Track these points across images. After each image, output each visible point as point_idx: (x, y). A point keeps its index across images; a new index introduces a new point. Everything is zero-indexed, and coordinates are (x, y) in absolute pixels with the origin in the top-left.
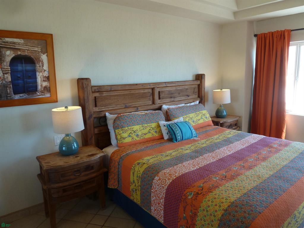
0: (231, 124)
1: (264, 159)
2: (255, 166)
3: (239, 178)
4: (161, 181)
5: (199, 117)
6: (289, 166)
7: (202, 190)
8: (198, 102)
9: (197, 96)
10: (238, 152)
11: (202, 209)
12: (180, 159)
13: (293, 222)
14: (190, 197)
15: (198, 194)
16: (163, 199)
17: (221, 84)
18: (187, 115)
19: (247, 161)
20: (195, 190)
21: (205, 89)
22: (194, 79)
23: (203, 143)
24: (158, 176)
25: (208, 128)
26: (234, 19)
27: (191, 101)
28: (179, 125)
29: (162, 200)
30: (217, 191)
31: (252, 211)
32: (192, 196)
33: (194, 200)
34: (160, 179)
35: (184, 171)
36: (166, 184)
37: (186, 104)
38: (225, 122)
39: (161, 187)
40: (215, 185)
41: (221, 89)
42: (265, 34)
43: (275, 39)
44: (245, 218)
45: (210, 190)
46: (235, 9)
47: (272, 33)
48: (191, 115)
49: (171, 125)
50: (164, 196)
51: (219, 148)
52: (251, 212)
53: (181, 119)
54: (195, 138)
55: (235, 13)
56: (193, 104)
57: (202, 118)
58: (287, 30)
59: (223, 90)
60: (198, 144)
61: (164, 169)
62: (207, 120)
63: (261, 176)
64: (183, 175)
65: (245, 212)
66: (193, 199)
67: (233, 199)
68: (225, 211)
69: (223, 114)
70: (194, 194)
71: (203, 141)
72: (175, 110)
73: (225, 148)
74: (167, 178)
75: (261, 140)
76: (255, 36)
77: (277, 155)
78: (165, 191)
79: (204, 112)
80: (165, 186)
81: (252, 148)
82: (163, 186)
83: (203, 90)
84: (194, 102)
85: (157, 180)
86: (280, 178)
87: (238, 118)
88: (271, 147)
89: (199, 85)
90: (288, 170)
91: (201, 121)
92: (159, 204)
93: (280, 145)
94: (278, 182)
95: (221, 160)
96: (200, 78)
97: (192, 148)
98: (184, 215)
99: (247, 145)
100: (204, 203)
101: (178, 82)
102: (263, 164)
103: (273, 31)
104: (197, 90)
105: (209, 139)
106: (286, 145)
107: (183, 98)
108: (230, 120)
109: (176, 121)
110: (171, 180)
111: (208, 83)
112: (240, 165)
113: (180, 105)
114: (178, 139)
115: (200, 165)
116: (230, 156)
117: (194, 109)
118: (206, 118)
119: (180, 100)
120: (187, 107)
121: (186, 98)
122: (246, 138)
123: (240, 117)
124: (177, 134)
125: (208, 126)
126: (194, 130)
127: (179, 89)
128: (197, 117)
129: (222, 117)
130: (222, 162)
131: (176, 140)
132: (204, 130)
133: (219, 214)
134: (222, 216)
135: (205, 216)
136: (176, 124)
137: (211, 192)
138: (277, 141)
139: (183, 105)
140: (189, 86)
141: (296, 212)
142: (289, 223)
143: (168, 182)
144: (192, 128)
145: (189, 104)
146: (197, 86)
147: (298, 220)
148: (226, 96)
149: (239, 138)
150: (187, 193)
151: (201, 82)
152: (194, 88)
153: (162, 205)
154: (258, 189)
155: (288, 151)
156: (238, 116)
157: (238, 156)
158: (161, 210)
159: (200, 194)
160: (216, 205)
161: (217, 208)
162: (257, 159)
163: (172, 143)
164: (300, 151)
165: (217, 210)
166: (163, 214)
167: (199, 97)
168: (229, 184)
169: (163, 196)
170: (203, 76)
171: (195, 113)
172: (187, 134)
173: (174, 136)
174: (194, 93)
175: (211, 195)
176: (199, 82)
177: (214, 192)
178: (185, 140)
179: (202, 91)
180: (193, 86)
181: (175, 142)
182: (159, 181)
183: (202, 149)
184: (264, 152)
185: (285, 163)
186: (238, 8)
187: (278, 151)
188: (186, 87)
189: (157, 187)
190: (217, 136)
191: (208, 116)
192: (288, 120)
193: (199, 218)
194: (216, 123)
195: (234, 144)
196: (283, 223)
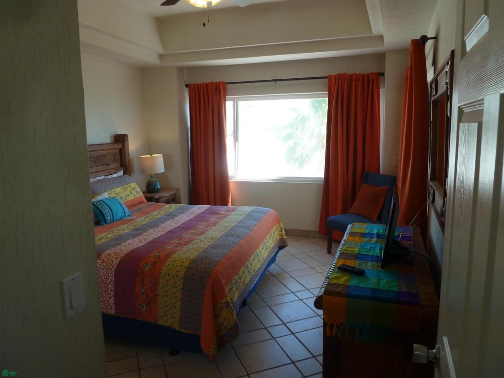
0: (168, 199)
1: (214, 225)
2: (206, 231)
3: (194, 242)
4: (106, 263)
5: (128, 192)
6: (238, 226)
7: (159, 258)
8: (122, 173)
9: (119, 164)
10: (186, 223)
11: (163, 275)
12: (121, 239)
13: (246, 272)
14: (147, 268)
15: (155, 262)
16: (112, 283)
17: (149, 148)
18: (112, 191)
19: (197, 228)
20: (151, 260)
21: (129, 154)
22: (113, 141)
23: (141, 221)
24: (99, 259)
25: (141, 206)
26: (160, 63)
27: (112, 171)
28: (106, 202)
29: (110, 286)
30: (175, 255)
31: (211, 261)
32: (149, 266)
33: (153, 269)
34: (104, 262)
35: (131, 248)
36: (114, 264)
37: (106, 176)
38: (161, 197)
39: (108, 270)
40: (172, 251)
41: (151, 155)
42: (198, 85)
43: (210, 92)
44: (206, 268)
45: (168, 256)
46: (161, 51)
47: (206, 85)
48: (118, 190)
49: (95, 204)
50: (113, 279)
51: (163, 223)
52: (211, 263)
53: (105, 195)
54: (129, 218)
55: (161, 56)
56: (115, 175)
57: (131, 193)
58: (222, 82)
59: (153, 155)
60: (136, 223)
61: (106, 251)
62: (138, 196)
63: (214, 237)
64: (132, 251)
65: (206, 264)
66: (151, 268)
67: (192, 257)
68: (187, 268)
69: (157, 187)
70: (151, 264)
71: (141, 219)
72: (95, 185)
73: (171, 221)
74: (113, 258)
75: (207, 209)
76: (187, 86)
77: (226, 220)
78: (114, 273)
79: (134, 185)
80: (113, 267)
81: (200, 218)
82: (111, 267)
83: (127, 155)
84: (116, 173)
85: (100, 263)
86: (232, 235)
87: (176, 190)
88: (220, 214)
89: (120, 150)
90: (237, 229)
91: (131, 197)
92: (106, 291)
93: (228, 211)
94: (230, 239)
95: (170, 232)
96: (120, 139)
97: (131, 227)
98: (143, 290)
99: (193, 216)
100: (164, 268)
101: (92, 145)
102: (213, 228)
103: (207, 82)
104: (118, 157)
105: (148, 216)
106: (233, 210)
107: (101, 168)
108: (166, 194)
109: (99, 198)
110: (119, 259)
111: (133, 146)
112: (191, 233)
113: (99, 178)
114: (108, 220)
115: (147, 240)
116: (177, 227)
117: (119, 182)
118: (137, 192)
119: (96, 171)
120: (109, 179)
121: (104, 168)
122: (191, 210)
123: (178, 190)
124: (106, 213)
125: (141, 203)
126: (126, 208)
127: (94, 155)
128: (125, 192)
129: (156, 191)
130: (172, 233)
131: (106, 222)
132: (137, 208)
133: (182, 273)
134: (185, 273)
135: (168, 281)
136: (103, 201)
137: (169, 257)
138: (224, 209)
139: (102, 177)
140: (108, 151)
141: (248, 262)
142: (244, 272)
143: (116, 262)
144: (124, 206)
145: (110, 176)
146: (117, 151)
147: (250, 271)
148: (158, 163)
149: (183, 211)
150: (142, 266)
151: (123, 145)
152: (115, 154)
153: (111, 291)
154: (213, 246)
155: (236, 215)
156: (175, 189)
157: (187, 226)
158: (110, 298)
159: (158, 262)
160: (177, 266)
161: (179, 268)
162: (208, 226)
163: (100, 226)
164: (247, 213)
165: (180, 270)
166: (113, 302)
167: (122, 166)
168: (185, 248)
169: (111, 280)
170: (125, 137)
171: (121, 187)
172: (119, 214)
173: (101, 217)
174: (115, 161)
175: (170, 260)
176: (120, 146)
177: (173, 257)
178: (117, 220)
179: (125, 157)
180: (113, 151)
181: (104, 224)
182: (103, 264)
183: (143, 226)
184: (213, 219)
185: (234, 225)
186: (164, 51)
187: (225, 216)
188: (104, 152)
189: (102, 271)
190: (156, 212)
191: (138, 190)
192: (232, 187)
193: (161, 285)
194: (150, 200)
195: (179, 217)
196: (239, 271)
